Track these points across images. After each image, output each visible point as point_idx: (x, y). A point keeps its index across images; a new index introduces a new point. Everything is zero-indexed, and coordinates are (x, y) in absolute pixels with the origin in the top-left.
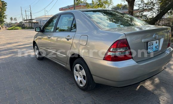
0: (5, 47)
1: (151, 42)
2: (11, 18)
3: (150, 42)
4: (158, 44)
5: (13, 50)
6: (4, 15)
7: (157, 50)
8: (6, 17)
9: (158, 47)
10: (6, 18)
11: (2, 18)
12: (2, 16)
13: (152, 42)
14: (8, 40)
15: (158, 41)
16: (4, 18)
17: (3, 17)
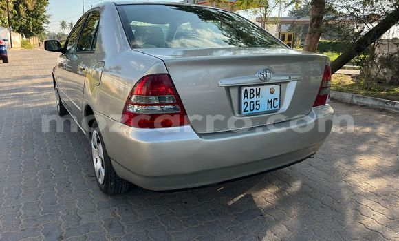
0: (15, 83)
1: (254, 88)
2: (63, 22)
3: (248, 89)
4: (276, 95)
5: (24, 93)
6: (45, 14)
7: (273, 109)
8: (49, 20)
9: (277, 103)
10: (48, 22)
11: (39, 21)
12: (38, 16)
13: (258, 88)
14: (31, 70)
15: (277, 87)
16: (45, 21)
17: (42, 19)
